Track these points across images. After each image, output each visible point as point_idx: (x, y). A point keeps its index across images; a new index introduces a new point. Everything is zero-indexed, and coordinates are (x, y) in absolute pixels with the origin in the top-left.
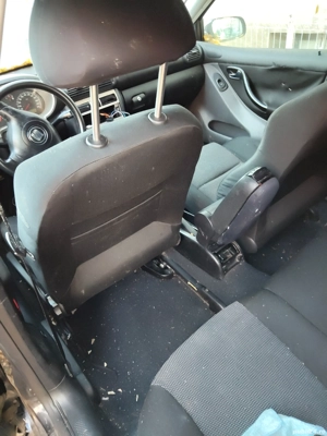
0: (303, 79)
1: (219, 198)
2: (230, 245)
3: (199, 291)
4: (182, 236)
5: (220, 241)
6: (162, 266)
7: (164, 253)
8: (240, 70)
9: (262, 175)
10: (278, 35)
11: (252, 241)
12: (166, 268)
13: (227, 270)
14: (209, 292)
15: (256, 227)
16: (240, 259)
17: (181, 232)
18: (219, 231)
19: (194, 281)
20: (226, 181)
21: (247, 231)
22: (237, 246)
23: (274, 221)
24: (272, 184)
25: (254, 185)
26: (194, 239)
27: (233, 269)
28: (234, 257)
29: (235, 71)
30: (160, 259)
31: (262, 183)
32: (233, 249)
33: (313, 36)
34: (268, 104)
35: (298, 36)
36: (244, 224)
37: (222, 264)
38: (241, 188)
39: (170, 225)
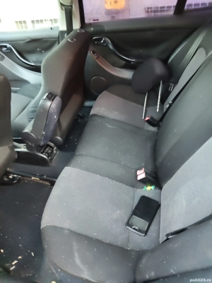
0: (48, 44)
1: (30, 121)
2: (48, 145)
3: (41, 179)
4: (17, 152)
5: (42, 143)
6: (11, 177)
7: (8, 169)
8: (8, 45)
9: (51, 97)
10: (20, 22)
11: (59, 138)
12: (14, 177)
13: (52, 159)
14: (47, 176)
15: (58, 129)
16: (56, 150)
17: (16, 150)
18: (39, 137)
19: (35, 176)
20: (31, 109)
21: (54, 133)
22: (52, 144)
23: (65, 123)
24: (58, 100)
25: (49, 103)
26: (26, 150)
27: (55, 157)
28: (52, 151)
29: (5, 47)
30: (7, 174)
31: (53, 100)
32: (51, 147)
33: (42, 21)
34: (34, 62)
35: (33, 22)
36: (52, 127)
37: (48, 157)
38: (43, 107)
39: (7, 147)
